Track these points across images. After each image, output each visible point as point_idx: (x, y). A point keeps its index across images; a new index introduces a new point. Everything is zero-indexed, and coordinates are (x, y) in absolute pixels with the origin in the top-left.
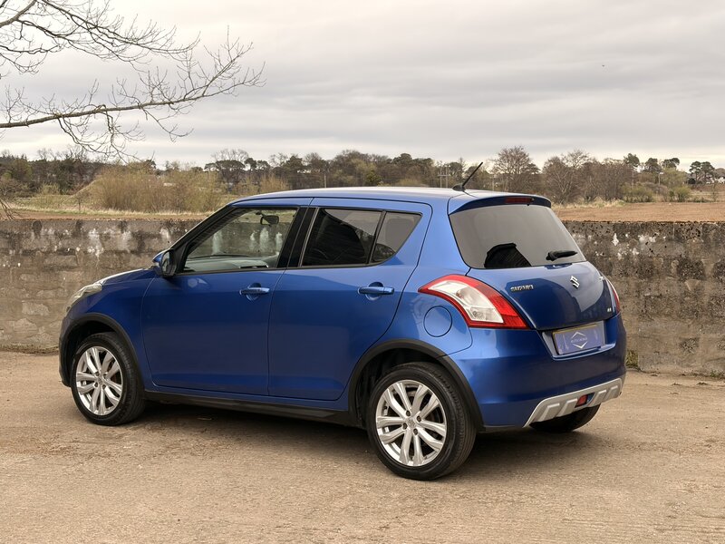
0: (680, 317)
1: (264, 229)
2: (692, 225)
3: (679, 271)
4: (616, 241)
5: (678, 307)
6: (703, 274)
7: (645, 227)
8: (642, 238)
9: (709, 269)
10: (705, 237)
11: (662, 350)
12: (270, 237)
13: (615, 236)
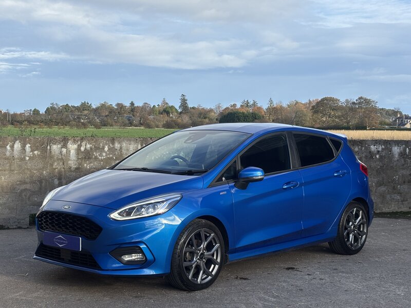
1: (18, 142)
12: (21, 147)
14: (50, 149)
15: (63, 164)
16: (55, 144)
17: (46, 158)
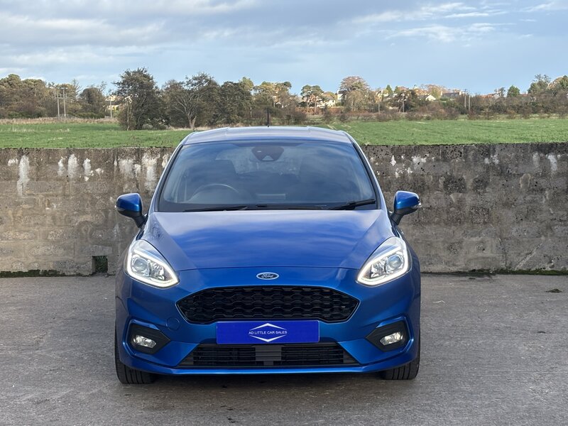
0: (446, 224)
1: (73, 156)
2: (455, 147)
3: (446, 186)
4: (393, 162)
5: (445, 216)
6: (465, 188)
7: (418, 150)
8: (415, 159)
9: (469, 184)
10: (466, 157)
11: (433, 252)
12: (78, 163)
13: (393, 158)
14: (118, 166)
15: (137, 186)
16: (124, 158)
17: (113, 178)
